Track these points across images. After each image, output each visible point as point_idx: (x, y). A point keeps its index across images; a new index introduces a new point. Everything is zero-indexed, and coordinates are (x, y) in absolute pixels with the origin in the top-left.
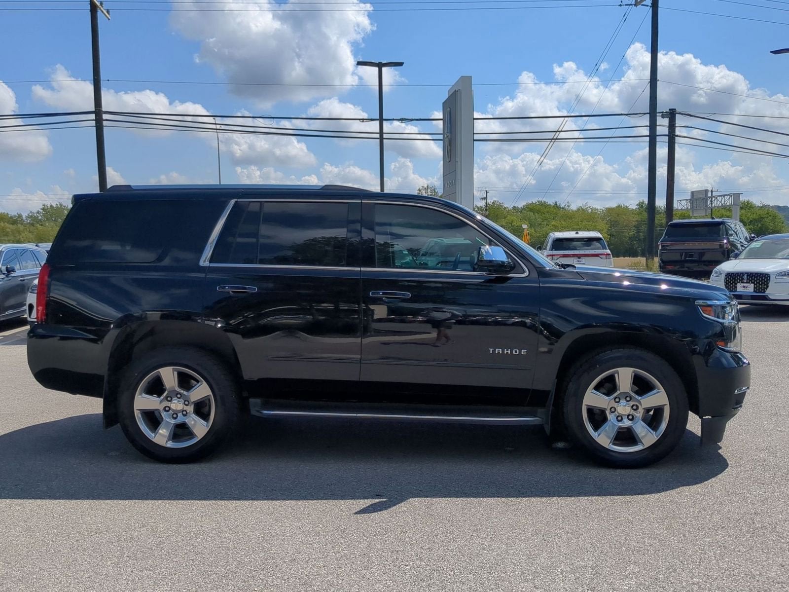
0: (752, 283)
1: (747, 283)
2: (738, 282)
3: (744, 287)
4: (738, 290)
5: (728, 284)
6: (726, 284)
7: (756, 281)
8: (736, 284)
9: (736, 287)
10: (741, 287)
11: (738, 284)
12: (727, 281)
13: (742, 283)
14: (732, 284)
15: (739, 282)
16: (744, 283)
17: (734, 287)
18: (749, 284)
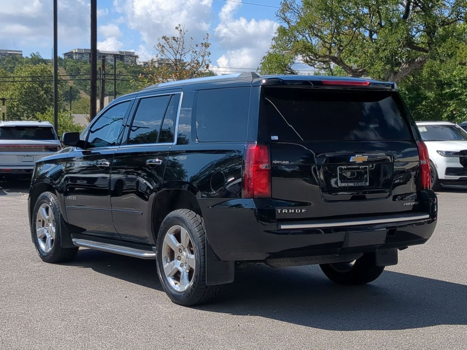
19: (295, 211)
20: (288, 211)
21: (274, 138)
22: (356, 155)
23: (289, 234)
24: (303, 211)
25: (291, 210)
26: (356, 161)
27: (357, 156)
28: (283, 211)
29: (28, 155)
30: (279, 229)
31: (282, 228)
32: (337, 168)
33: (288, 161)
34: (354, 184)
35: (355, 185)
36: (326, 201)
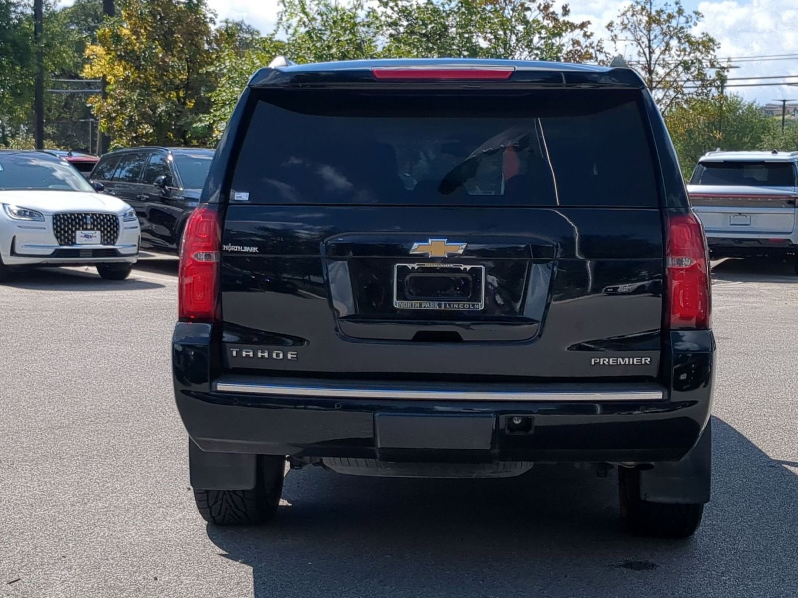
0: (98, 229)
1: (91, 229)
2: (77, 229)
3: (86, 236)
4: (77, 242)
5: (60, 232)
6: (58, 232)
7: (103, 226)
8: (74, 232)
9: (75, 237)
10: (82, 236)
11: (78, 232)
12: (57, 226)
13: (84, 229)
14: (67, 232)
15: (79, 229)
16: (86, 229)
17: (70, 237)
18: (93, 232)
19: (270, 355)
20: (255, 354)
21: (241, 197)
22: (430, 241)
23: (233, 405)
24: (289, 356)
25: (262, 353)
26: (428, 254)
27: (432, 241)
28: (244, 354)
29: (740, 214)
30: (214, 389)
31: (219, 389)
32: (393, 267)
33: (256, 246)
34: (440, 306)
35: (443, 308)
36: (346, 338)
